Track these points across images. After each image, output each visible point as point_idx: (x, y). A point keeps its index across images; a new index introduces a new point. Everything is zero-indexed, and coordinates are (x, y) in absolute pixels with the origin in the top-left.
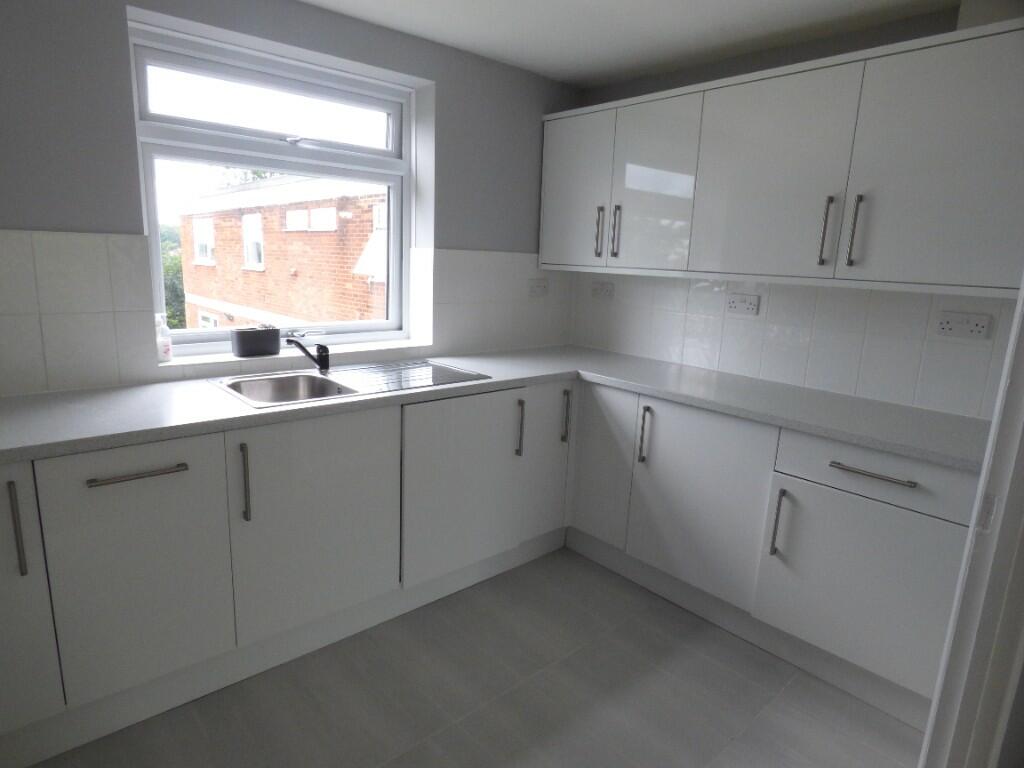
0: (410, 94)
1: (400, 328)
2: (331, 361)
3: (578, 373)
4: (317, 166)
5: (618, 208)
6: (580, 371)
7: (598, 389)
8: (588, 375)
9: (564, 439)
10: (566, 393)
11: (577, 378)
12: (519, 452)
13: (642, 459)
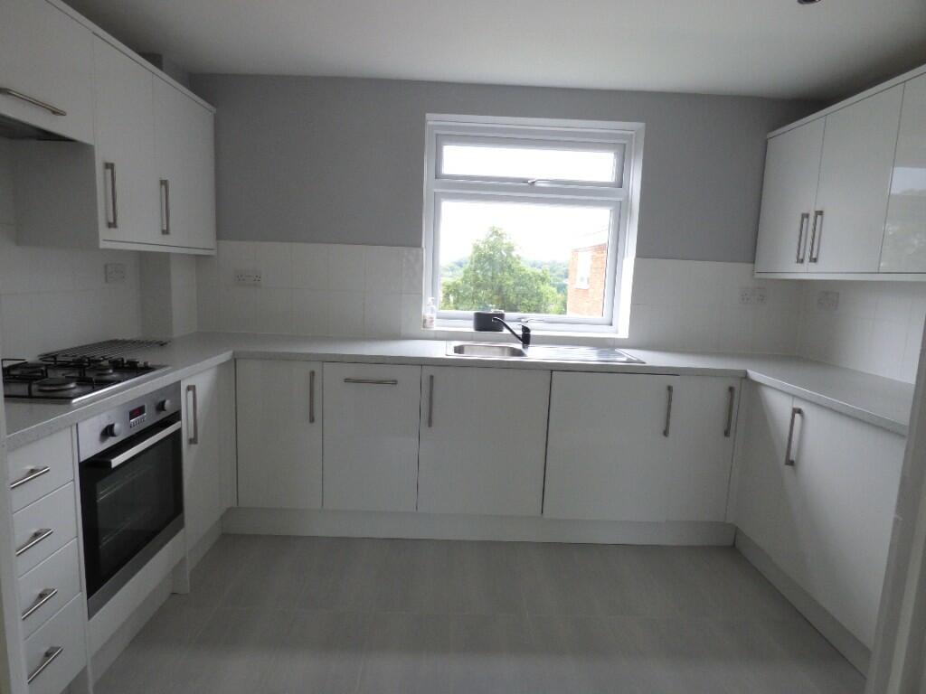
0: (632, 135)
1: (611, 325)
2: (531, 340)
3: (746, 373)
4: (572, 199)
5: (821, 213)
6: (749, 371)
7: (763, 388)
8: (755, 375)
9: (727, 433)
10: (731, 389)
11: (745, 377)
12: (666, 433)
13: (791, 463)
